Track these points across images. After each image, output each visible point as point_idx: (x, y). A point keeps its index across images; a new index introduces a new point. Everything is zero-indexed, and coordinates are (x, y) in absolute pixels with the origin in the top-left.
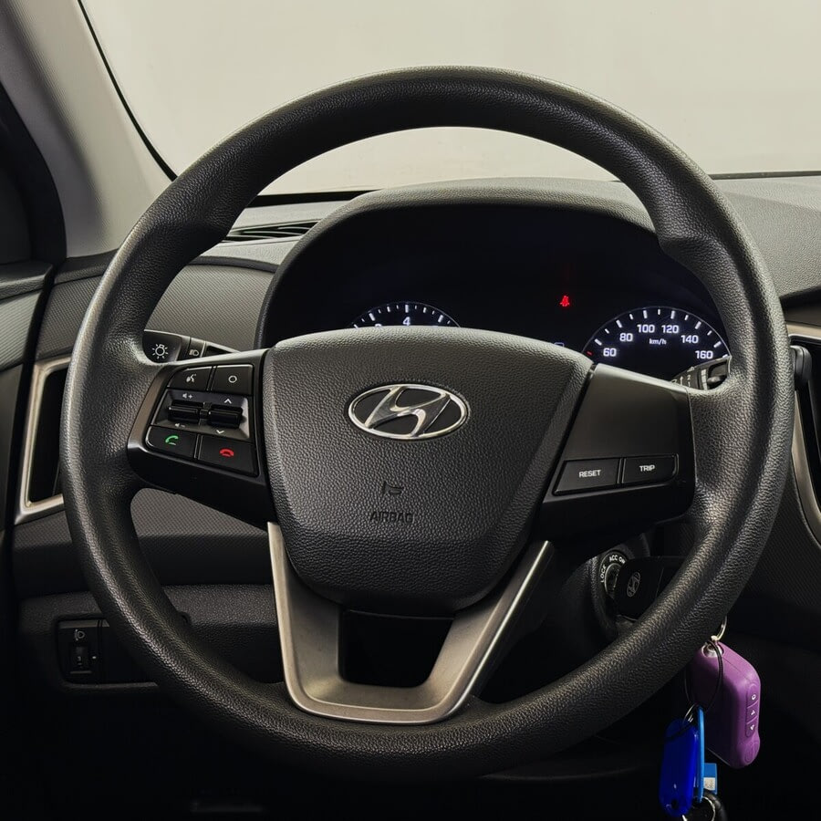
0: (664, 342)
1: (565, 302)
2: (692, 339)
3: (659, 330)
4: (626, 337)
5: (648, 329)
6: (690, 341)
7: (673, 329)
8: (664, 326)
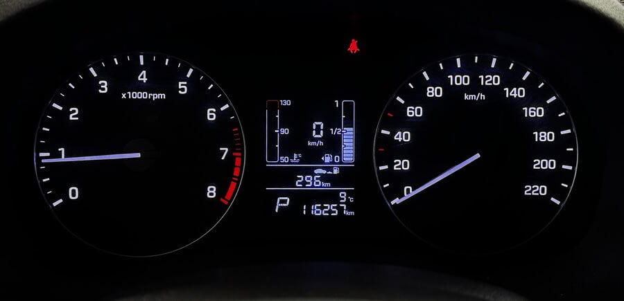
0: (483, 96)
1: (354, 48)
2: (517, 93)
3: (475, 81)
4: (433, 92)
5: (463, 80)
6: (515, 95)
7: (493, 80)
8: (482, 77)
